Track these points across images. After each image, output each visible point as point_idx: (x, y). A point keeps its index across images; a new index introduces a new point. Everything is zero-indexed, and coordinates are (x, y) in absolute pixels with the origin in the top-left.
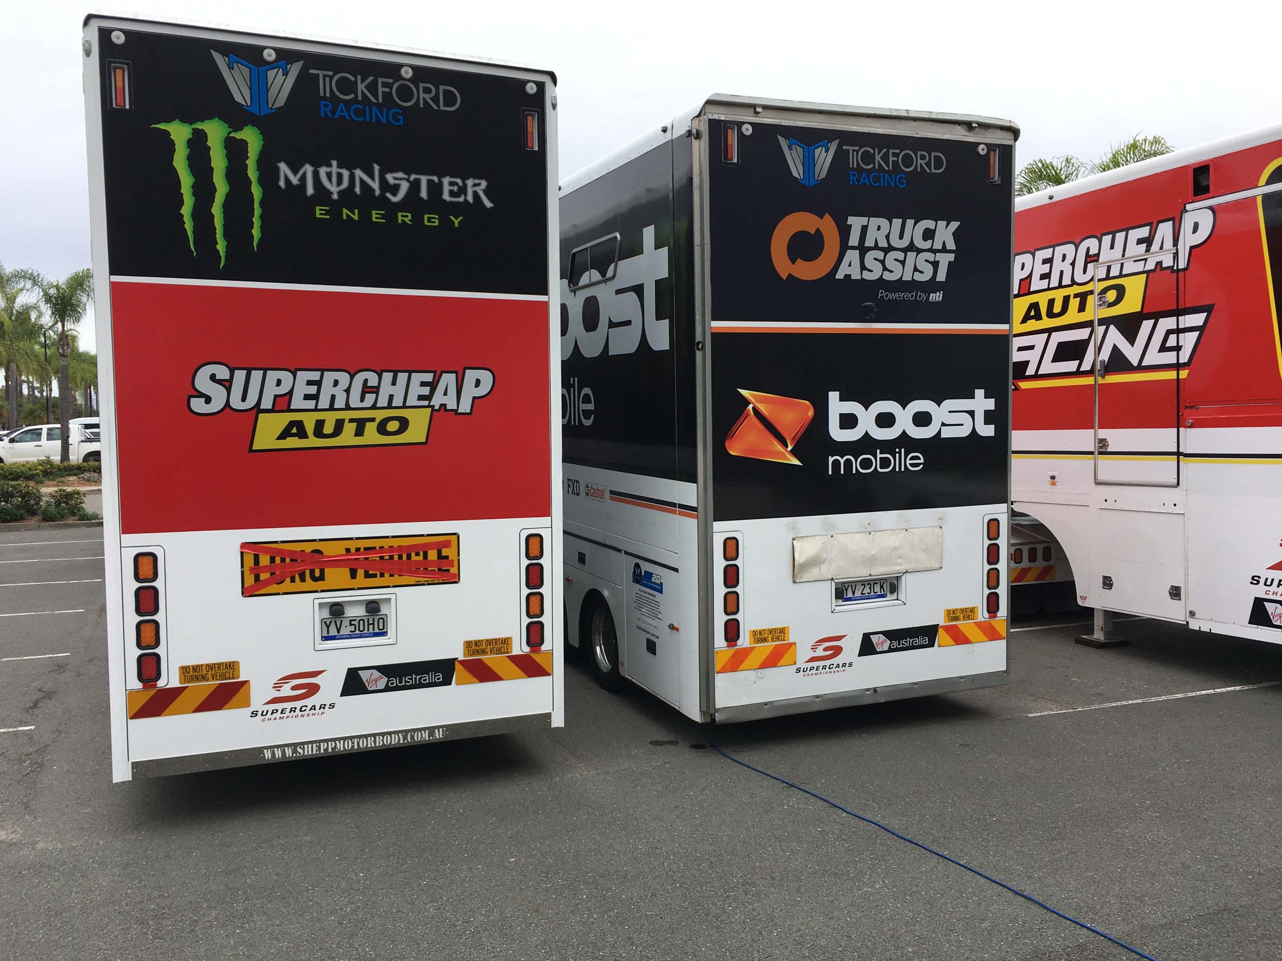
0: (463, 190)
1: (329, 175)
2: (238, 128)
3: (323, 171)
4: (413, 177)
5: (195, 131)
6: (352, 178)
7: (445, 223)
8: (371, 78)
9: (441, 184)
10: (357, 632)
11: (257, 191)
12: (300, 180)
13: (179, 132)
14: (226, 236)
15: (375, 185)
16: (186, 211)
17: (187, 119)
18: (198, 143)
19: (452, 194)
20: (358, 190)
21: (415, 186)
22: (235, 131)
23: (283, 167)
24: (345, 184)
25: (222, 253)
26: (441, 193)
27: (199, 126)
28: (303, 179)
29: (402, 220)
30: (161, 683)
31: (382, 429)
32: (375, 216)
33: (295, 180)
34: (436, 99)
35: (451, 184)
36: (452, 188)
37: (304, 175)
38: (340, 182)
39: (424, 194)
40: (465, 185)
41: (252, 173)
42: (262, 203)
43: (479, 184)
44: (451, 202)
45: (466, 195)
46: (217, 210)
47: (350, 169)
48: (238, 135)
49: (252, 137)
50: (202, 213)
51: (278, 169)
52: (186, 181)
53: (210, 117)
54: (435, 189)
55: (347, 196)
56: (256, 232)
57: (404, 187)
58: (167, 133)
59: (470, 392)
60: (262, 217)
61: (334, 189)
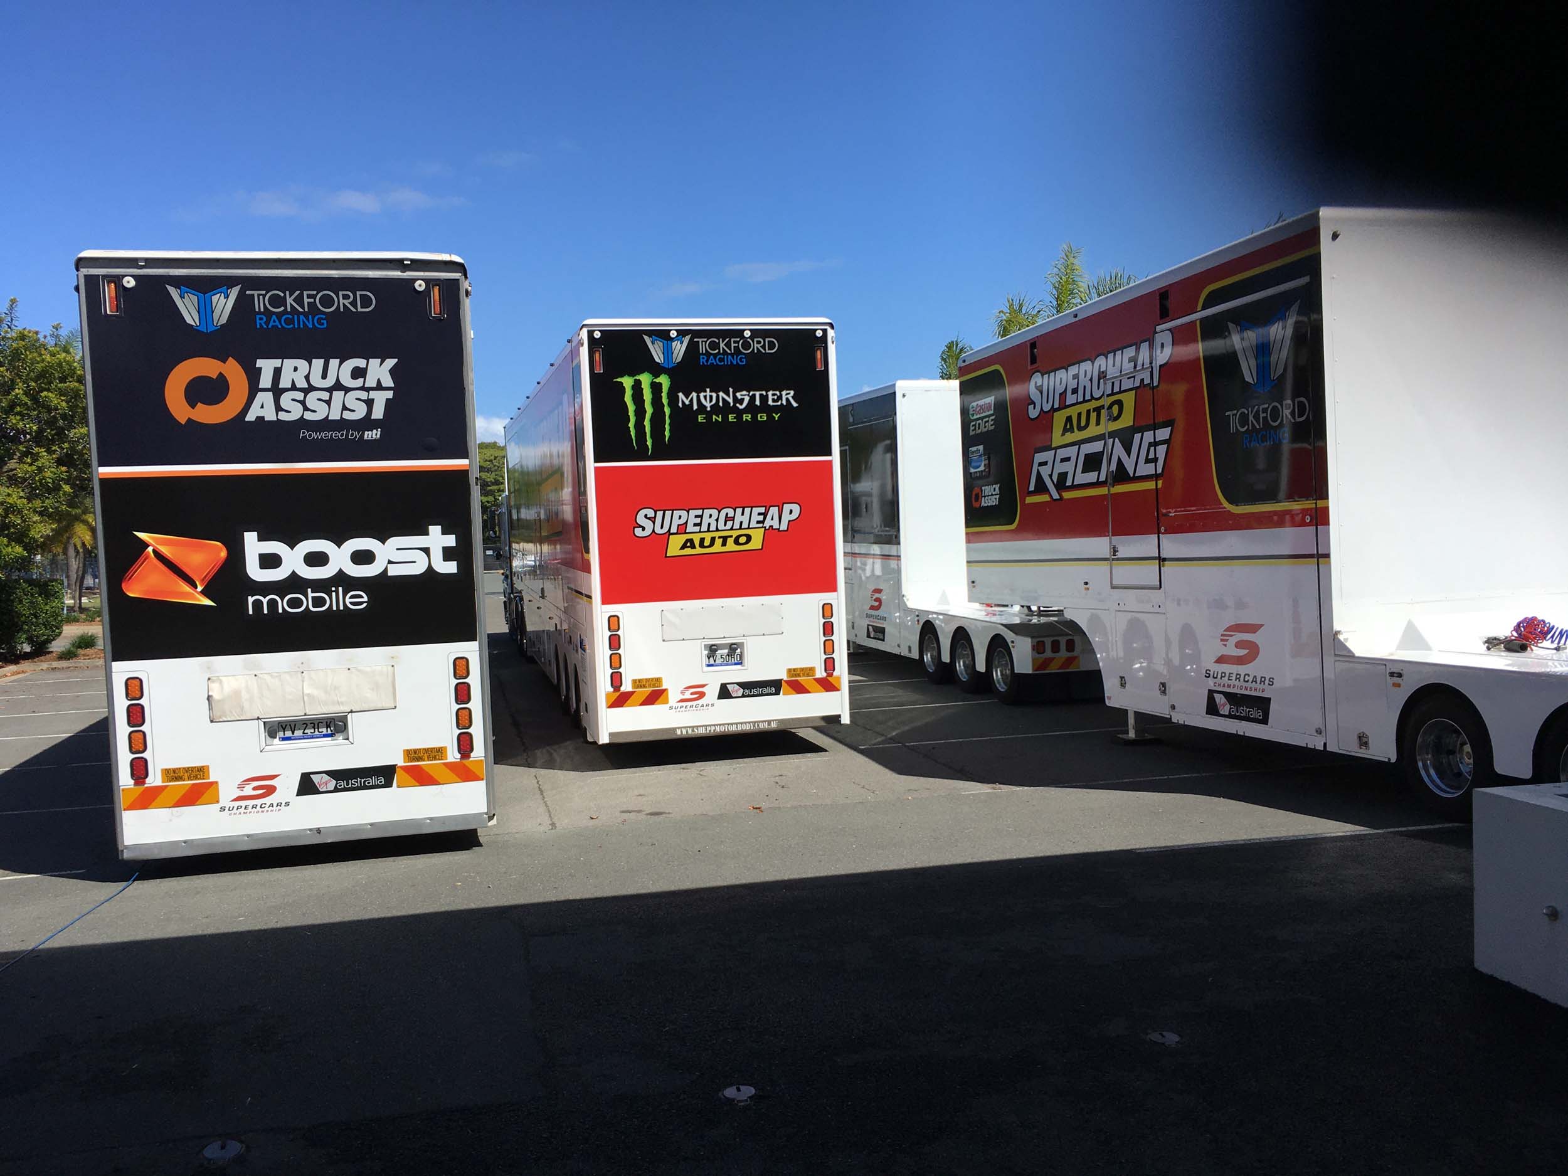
0: (780, 398)
1: (705, 397)
2: (657, 376)
3: (702, 395)
4: (751, 393)
5: (635, 380)
6: (718, 397)
7: (770, 417)
8: (728, 339)
9: (767, 395)
10: (725, 662)
11: (667, 410)
12: (690, 401)
13: (627, 382)
14: (652, 437)
15: (730, 400)
16: (631, 425)
17: (631, 375)
18: (637, 387)
19: (774, 401)
20: (721, 404)
21: (753, 398)
22: (656, 378)
23: (681, 395)
24: (714, 401)
25: (650, 447)
26: (768, 401)
27: (637, 377)
28: (691, 400)
29: (746, 419)
30: (623, 689)
31: (736, 542)
32: (731, 418)
33: (687, 402)
34: (763, 347)
35: (773, 395)
36: (773, 397)
37: (692, 399)
38: (711, 401)
39: (758, 403)
40: (781, 395)
41: (665, 401)
42: (670, 417)
43: (789, 394)
44: (773, 406)
45: (782, 401)
46: (647, 423)
47: (717, 392)
48: (657, 380)
49: (664, 380)
50: (640, 425)
51: (678, 396)
52: (631, 408)
53: (643, 372)
54: (764, 399)
55: (715, 407)
56: (667, 433)
57: (747, 399)
58: (622, 383)
59: (786, 518)
60: (670, 424)
61: (708, 405)
